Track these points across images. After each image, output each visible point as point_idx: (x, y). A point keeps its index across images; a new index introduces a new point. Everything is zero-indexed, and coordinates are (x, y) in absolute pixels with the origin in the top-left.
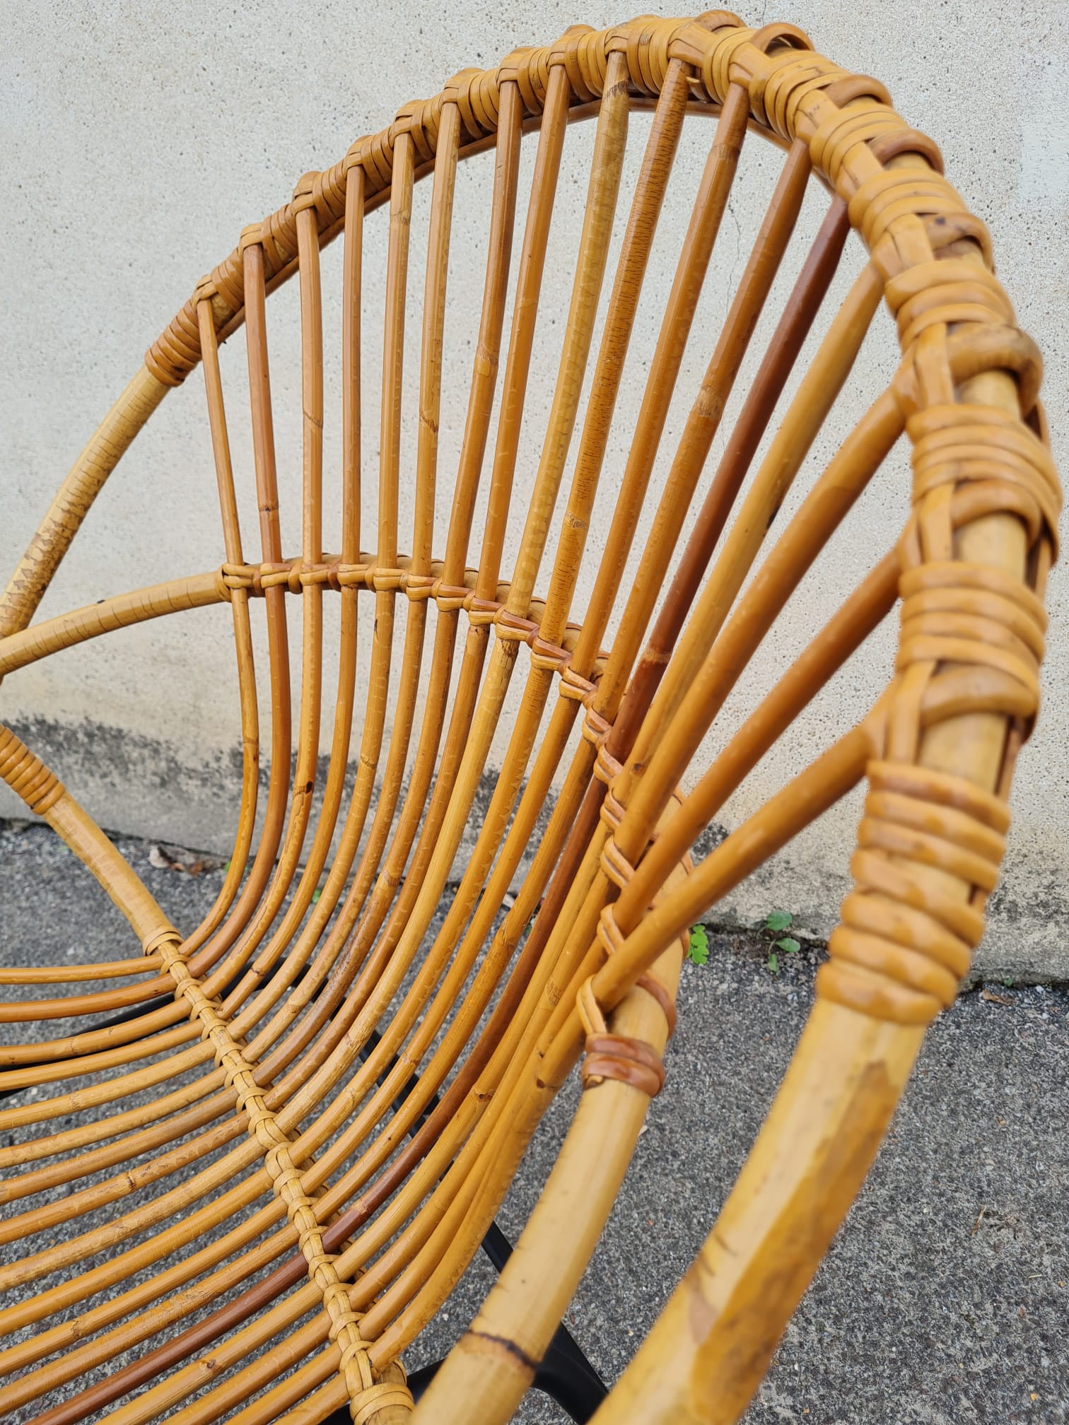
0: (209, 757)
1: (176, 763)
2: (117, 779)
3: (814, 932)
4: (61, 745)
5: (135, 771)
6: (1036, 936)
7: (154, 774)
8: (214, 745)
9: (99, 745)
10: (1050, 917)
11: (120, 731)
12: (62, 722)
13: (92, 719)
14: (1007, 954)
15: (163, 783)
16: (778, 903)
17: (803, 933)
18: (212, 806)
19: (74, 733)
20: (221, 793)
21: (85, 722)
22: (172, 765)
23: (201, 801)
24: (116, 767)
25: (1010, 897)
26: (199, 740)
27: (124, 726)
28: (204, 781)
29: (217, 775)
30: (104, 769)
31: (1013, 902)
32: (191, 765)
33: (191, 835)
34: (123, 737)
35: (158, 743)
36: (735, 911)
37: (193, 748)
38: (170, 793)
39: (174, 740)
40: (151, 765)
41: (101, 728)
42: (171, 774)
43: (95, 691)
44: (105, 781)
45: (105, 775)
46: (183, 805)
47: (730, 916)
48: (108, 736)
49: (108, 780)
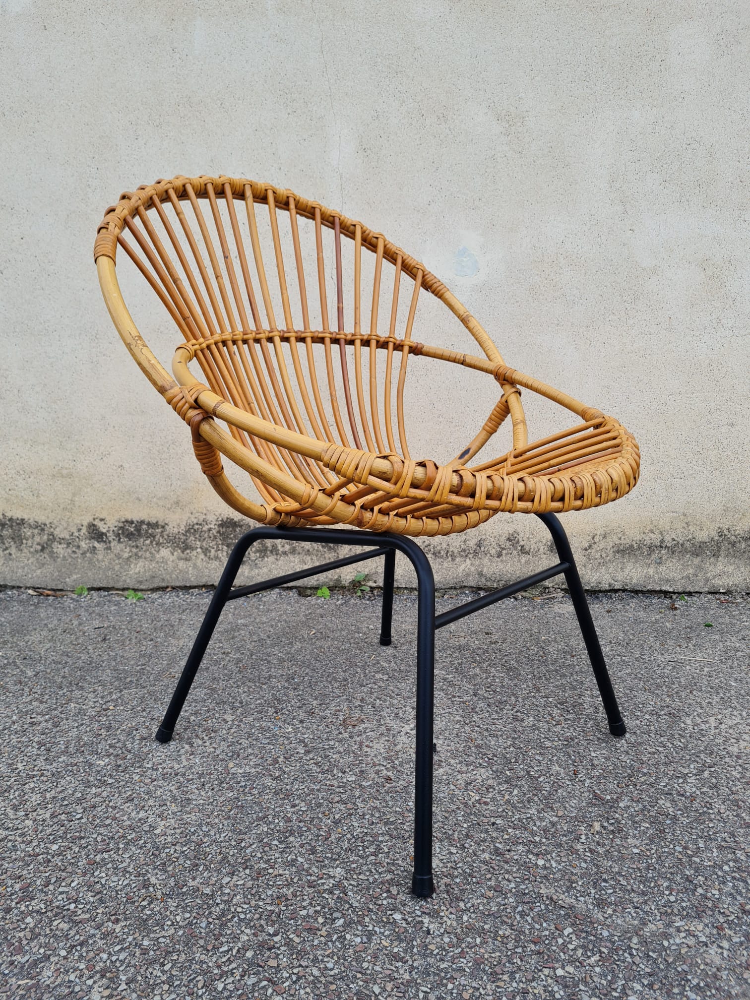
0: (74, 529)
1: (53, 536)
2: (13, 550)
3: (375, 582)
5: (26, 544)
6: (463, 567)
7: (38, 544)
8: (79, 522)
9: (7, 530)
10: (466, 556)
11: (23, 520)
13: (6, 514)
14: (453, 578)
15: (43, 549)
16: (359, 569)
17: (371, 584)
18: (70, 560)
20: (77, 551)
22: (51, 537)
23: (64, 557)
24: (15, 542)
25: (451, 550)
27: (26, 517)
28: (68, 544)
29: (77, 539)
30: (7, 545)
32: (62, 536)
33: (53, 580)
34: (23, 524)
35: (45, 525)
36: (340, 577)
37: (65, 525)
38: (46, 555)
39: (55, 522)
40: (37, 539)
41: (11, 520)
42: (49, 543)
43: (13, 498)
44: (5, 552)
45: (6, 549)
46: (52, 562)
47: (338, 580)
48: (14, 524)
49: (7, 552)
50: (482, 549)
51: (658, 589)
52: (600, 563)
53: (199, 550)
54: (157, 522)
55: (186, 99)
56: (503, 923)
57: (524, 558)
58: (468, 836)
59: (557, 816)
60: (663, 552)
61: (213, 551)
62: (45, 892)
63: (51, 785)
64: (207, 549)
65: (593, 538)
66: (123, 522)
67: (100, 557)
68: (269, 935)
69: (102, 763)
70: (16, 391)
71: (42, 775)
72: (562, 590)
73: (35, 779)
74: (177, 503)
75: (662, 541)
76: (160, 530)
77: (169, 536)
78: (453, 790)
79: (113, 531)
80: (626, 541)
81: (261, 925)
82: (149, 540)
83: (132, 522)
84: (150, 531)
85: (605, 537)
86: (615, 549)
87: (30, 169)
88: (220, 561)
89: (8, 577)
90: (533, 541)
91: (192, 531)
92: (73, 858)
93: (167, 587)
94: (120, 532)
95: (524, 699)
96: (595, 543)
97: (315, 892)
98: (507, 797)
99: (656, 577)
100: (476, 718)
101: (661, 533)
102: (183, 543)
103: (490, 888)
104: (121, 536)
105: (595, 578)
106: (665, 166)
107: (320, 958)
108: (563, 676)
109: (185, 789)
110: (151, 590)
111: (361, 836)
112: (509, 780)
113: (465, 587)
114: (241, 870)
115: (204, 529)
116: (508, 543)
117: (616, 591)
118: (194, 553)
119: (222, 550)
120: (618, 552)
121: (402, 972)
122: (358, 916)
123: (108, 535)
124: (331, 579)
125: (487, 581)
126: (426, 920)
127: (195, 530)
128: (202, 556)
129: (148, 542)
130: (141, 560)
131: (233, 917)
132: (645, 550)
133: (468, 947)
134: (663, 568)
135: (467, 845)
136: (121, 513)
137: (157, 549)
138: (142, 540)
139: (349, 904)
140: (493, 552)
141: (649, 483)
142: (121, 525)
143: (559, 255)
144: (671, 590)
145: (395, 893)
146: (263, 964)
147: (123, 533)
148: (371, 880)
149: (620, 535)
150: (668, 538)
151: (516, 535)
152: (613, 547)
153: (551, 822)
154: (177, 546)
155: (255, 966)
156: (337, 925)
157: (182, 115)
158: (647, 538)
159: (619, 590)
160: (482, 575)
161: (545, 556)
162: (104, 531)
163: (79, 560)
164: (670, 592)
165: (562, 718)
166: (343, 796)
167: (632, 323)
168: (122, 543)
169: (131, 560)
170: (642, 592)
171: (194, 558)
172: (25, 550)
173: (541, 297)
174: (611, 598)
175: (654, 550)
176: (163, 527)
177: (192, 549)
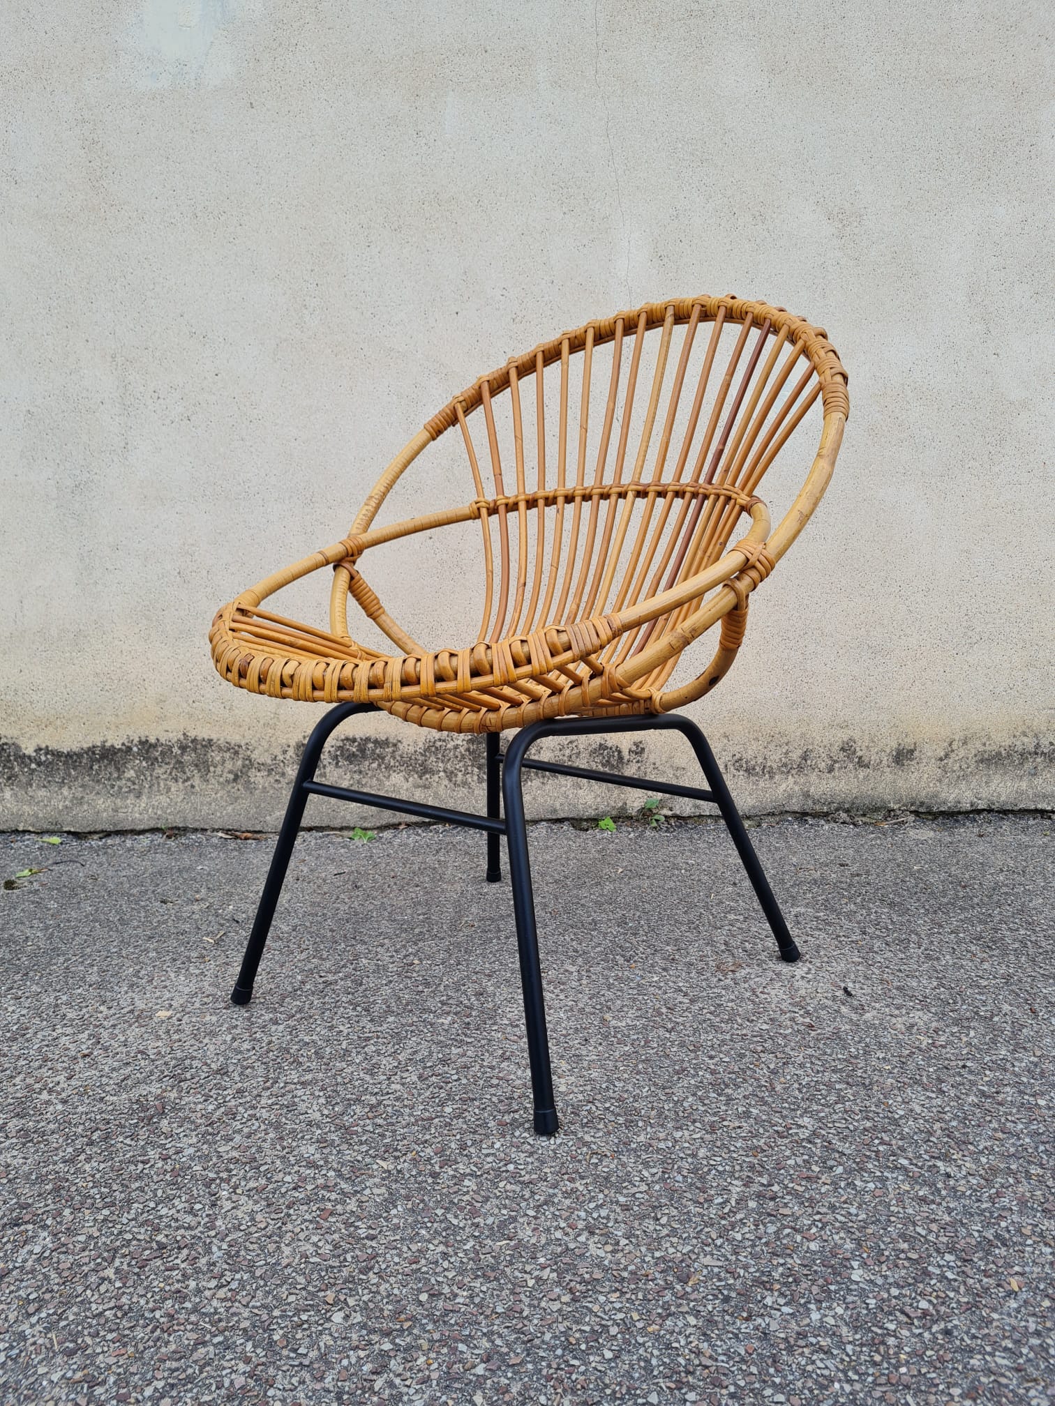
0: (278, 752)
1: (250, 761)
2: (197, 781)
3: (671, 809)
4: (157, 759)
5: (214, 772)
6: (784, 786)
7: (230, 772)
8: (284, 741)
9: (189, 755)
10: (788, 772)
11: (210, 740)
12: (163, 740)
13: (189, 734)
14: (771, 801)
15: (236, 779)
17: (666, 812)
19: (171, 748)
20: (281, 779)
21: (182, 738)
22: (247, 762)
23: (264, 788)
24: (199, 771)
25: (769, 764)
26: (272, 739)
27: (214, 737)
28: (270, 771)
29: (282, 765)
30: (189, 774)
31: (770, 767)
32: (261, 760)
33: (250, 819)
34: (211, 746)
35: (240, 746)
36: (626, 804)
37: (266, 746)
38: (240, 787)
39: (253, 742)
40: (229, 765)
41: (194, 741)
42: (244, 770)
43: (197, 712)
44: (186, 784)
45: (188, 779)
46: (248, 795)
47: (623, 808)
48: (199, 746)
49: (189, 783)
50: (809, 762)
51: (1033, 807)
52: (959, 777)
53: (442, 774)
54: (387, 739)
55: (432, 196)
56: (1029, 1162)
57: (862, 773)
58: (940, 1081)
59: (1034, 1056)
60: (1039, 760)
61: (460, 774)
62: (466, 1156)
63: (397, 1047)
64: (452, 772)
65: (950, 745)
66: (342, 740)
68: (763, 1185)
69: (446, 1022)
70: (205, 573)
71: (378, 1037)
72: (911, 812)
73: (372, 1042)
75: (1038, 746)
76: (390, 750)
77: (402, 757)
78: (896, 1035)
79: (329, 752)
80: (992, 748)
81: (748, 1177)
82: (377, 762)
83: (354, 740)
84: (377, 751)
85: (965, 743)
86: (979, 758)
87: (229, 286)
88: (470, 788)
89: (190, 816)
90: (874, 750)
91: (433, 749)
92: (477, 1120)
93: (400, 824)
94: (338, 753)
95: (929, 936)
96: (953, 751)
97: (791, 1142)
98: (965, 1039)
99: (1030, 792)
100: (879, 959)
101: (1036, 736)
102: (420, 766)
103: (995, 1130)
104: (339, 758)
105: (953, 796)
106: (1036, 274)
107: (837, 1204)
108: (962, 909)
109: (566, 1045)
110: (378, 828)
111: (813, 1084)
112: (956, 1022)
113: (786, 812)
114: (689, 1124)
115: (449, 746)
116: (842, 755)
117: (979, 812)
118: (436, 778)
119: (472, 773)
120: (982, 761)
121: (940, 1213)
122: (858, 1163)
124: (614, 808)
125: (814, 804)
126: (939, 1164)
127: (437, 748)
128: (446, 782)
129: (375, 765)
131: (710, 1170)
132: (1016, 757)
133: (1002, 1186)
134: (1038, 781)
135: (945, 1089)
137: (386, 775)
138: (367, 763)
139: (839, 1152)
140: (823, 765)
141: (1020, 673)
142: (341, 744)
143: (906, 387)
144: (1049, 808)
145: (887, 1139)
146: (775, 1213)
147: (342, 755)
148: (851, 1127)
149: (984, 740)
150: (1044, 742)
151: (852, 743)
152: (976, 756)
153: (1032, 1062)
154: (414, 770)
155: (763, 1216)
156: (837, 1172)
157: (428, 215)
158: (1018, 743)
159: (984, 810)
160: (809, 796)
161: (889, 769)
163: (284, 792)
164: (1047, 811)
165: (985, 955)
166: (766, 1045)
167: (997, 470)
168: (340, 767)
170: (1012, 812)
171: (435, 784)
172: (213, 781)
173: (883, 440)
174: (975, 821)
175: (1027, 758)
176: (395, 745)
177: (432, 772)
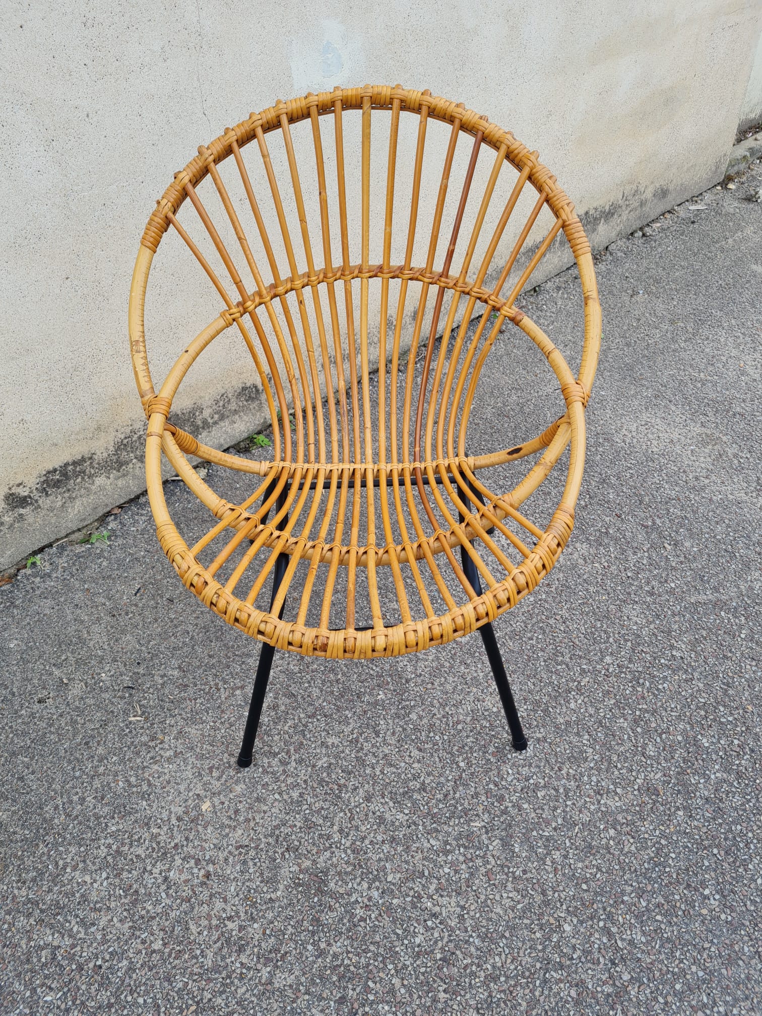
47: (264, 422)
53: (134, 461)
54: (82, 458)
66: (45, 475)
67: (31, 520)
74: (99, 428)
76: (88, 463)
77: (99, 464)
79: (37, 488)
82: (80, 477)
83: (55, 470)
91: (122, 447)
93: (112, 510)
102: (116, 463)
104: (47, 489)
110: (97, 520)
115: (134, 439)
117: (454, 330)
118: (131, 465)
123: (32, 495)
125: (373, 363)
127: (125, 445)
128: (140, 465)
129: (79, 480)
130: (77, 501)
131: (605, 720)
136: (40, 467)
137: (91, 482)
138: (72, 481)
140: (376, 337)
142: (45, 478)
147: (48, 486)
151: (390, 318)
154: (112, 468)
160: (370, 360)
161: (410, 326)
162: (26, 494)
163: (8, 536)
168: (51, 495)
169: (67, 505)
171: (131, 470)
176: (91, 458)
177: (127, 463)
